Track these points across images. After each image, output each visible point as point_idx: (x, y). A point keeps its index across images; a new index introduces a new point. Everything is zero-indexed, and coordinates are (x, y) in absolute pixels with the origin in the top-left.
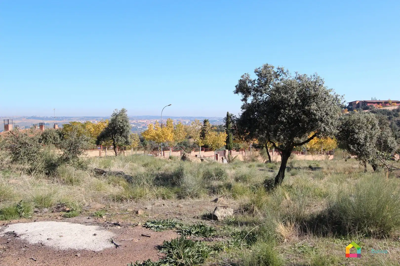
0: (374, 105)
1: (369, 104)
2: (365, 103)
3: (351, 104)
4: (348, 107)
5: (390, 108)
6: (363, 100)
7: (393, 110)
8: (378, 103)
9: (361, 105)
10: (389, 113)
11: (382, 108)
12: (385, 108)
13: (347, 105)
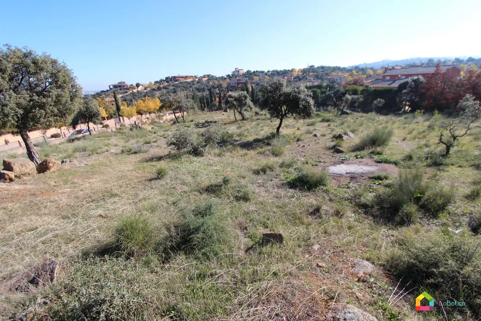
0: (180, 79)
1: (177, 78)
2: (175, 77)
3: (167, 78)
4: (165, 80)
5: (189, 80)
6: (174, 75)
7: (191, 81)
8: (182, 77)
9: (173, 79)
10: (189, 83)
11: (185, 80)
12: (186, 80)
13: (165, 79)
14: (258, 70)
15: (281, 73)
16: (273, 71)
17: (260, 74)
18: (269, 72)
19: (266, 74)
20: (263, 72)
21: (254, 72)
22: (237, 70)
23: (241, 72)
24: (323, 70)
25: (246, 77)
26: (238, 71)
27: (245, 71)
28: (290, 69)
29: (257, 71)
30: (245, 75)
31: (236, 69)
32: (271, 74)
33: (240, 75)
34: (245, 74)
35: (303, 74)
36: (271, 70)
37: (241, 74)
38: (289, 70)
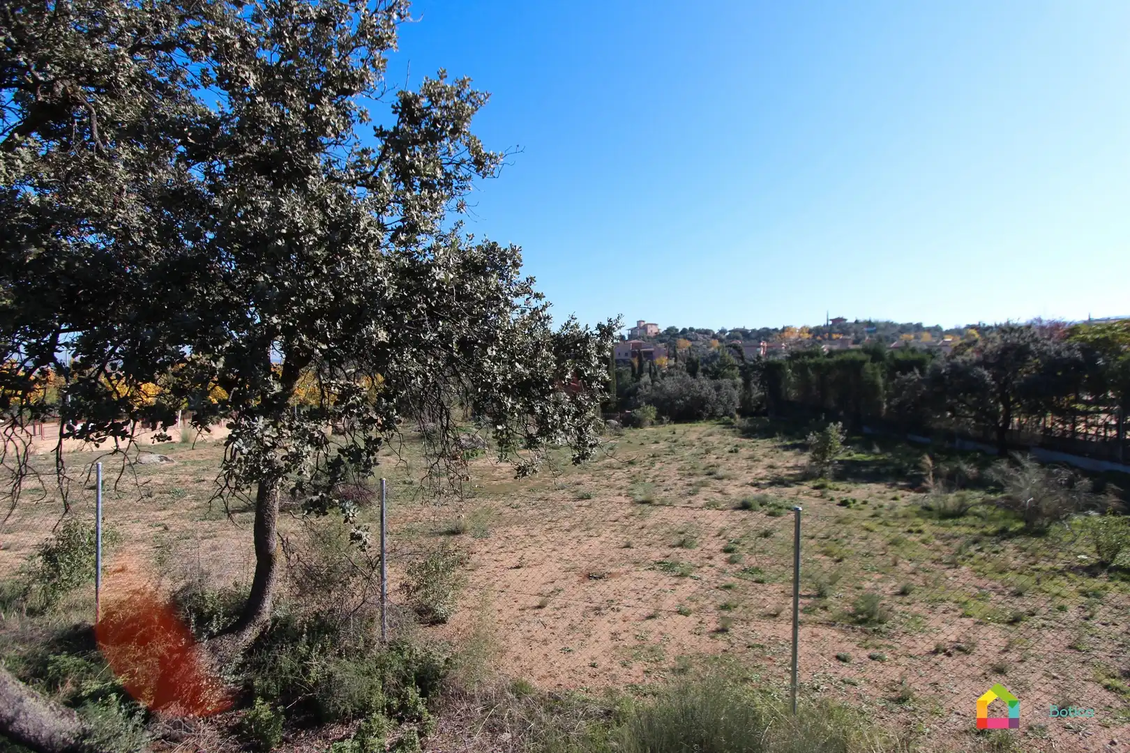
14: (696, 327)
15: (753, 336)
16: (735, 331)
17: (700, 337)
18: (723, 331)
19: (715, 337)
20: (707, 332)
21: (684, 331)
22: (642, 324)
23: (652, 331)
24: (870, 329)
25: (661, 341)
26: (645, 328)
27: (663, 328)
28: (780, 328)
29: (691, 329)
30: (659, 337)
31: (639, 322)
32: (728, 337)
33: (648, 338)
34: (661, 335)
35: (814, 337)
36: (729, 327)
37: (652, 335)
38: (776, 330)
